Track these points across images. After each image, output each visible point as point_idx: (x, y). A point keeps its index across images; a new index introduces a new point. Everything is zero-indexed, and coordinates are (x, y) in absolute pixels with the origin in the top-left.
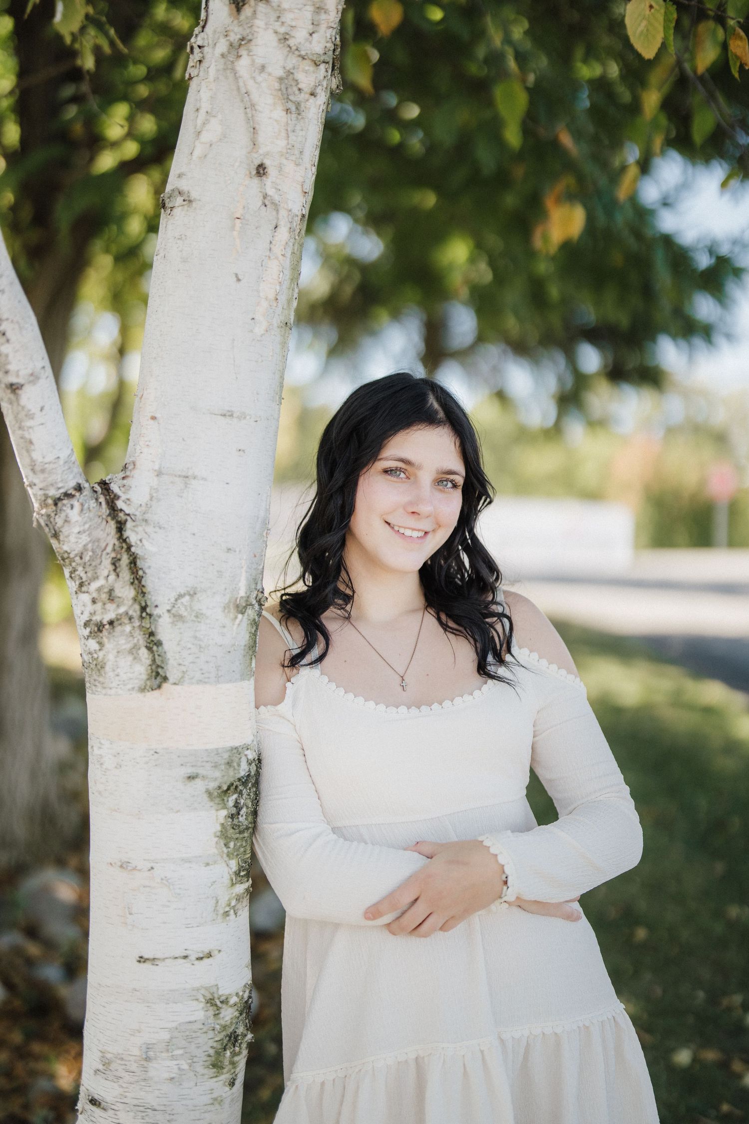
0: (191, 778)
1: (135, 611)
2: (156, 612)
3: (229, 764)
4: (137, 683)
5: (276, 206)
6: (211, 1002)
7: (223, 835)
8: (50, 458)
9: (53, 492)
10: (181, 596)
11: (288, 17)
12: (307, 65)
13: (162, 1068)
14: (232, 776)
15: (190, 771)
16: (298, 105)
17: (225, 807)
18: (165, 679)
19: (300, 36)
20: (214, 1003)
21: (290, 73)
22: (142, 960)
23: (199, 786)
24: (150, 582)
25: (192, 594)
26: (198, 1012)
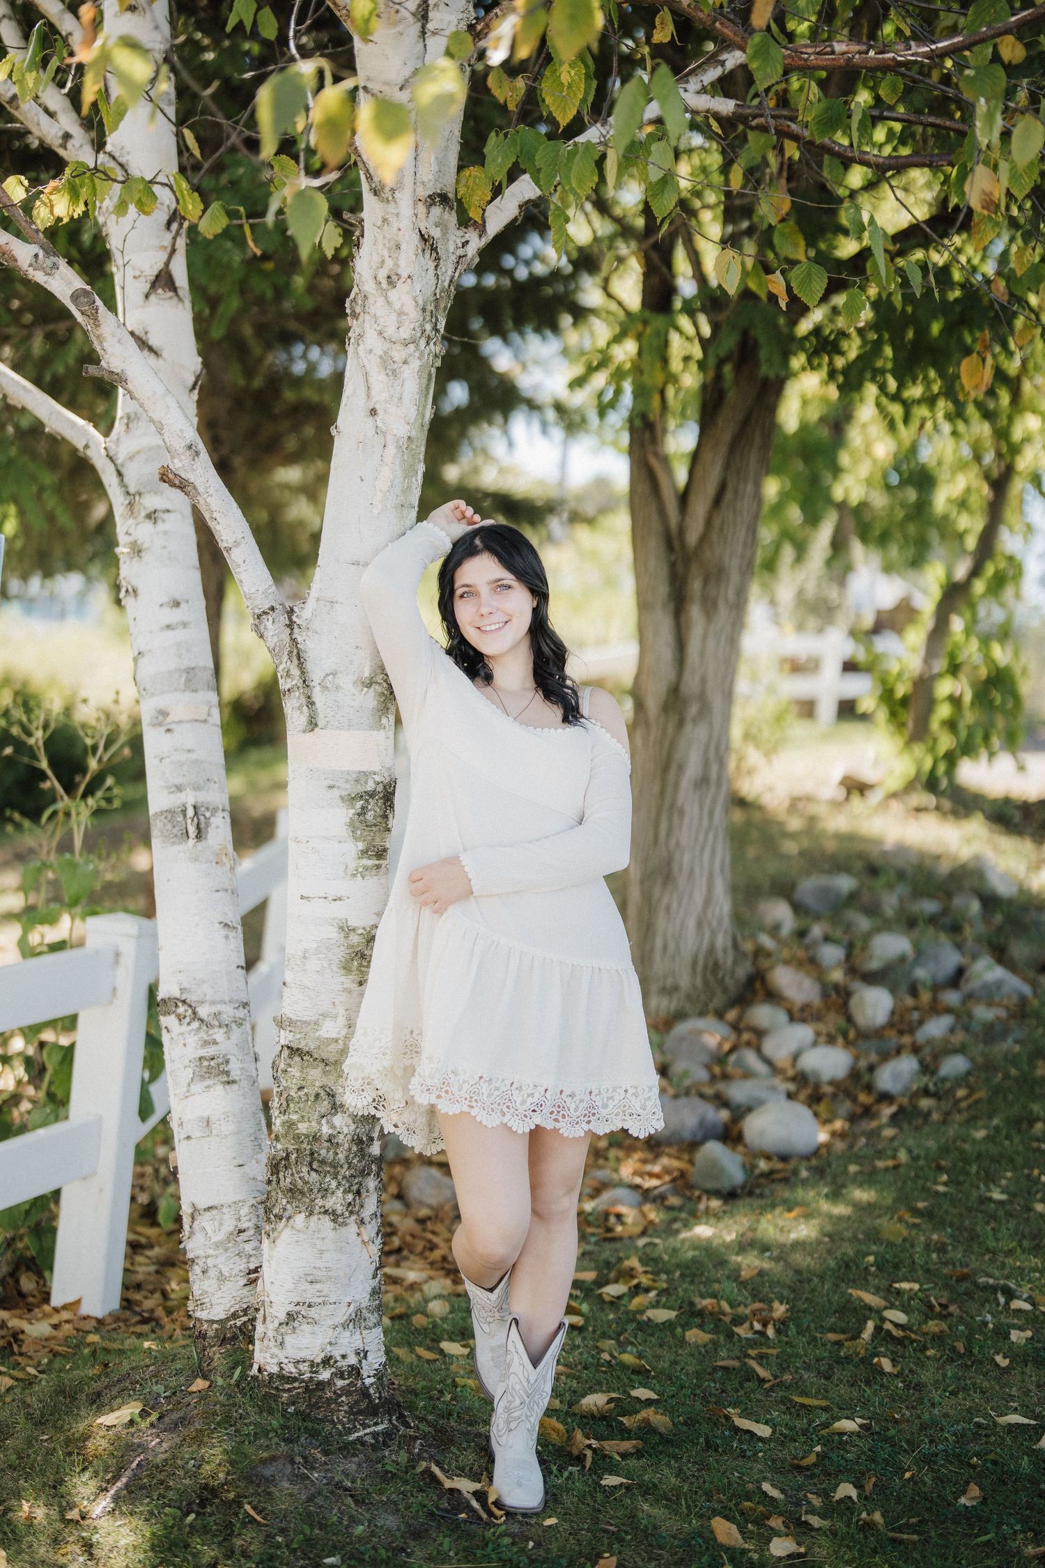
0: (331, 787)
1: (300, 683)
2: (312, 684)
3: (357, 781)
4: (301, 728)
5: (384, 433)
6: (341, 928)
7: (351, 824)
8: (253, 590)
9: (257, 611)
10: (327, 675)
11: (381, 321)
12: (398, 346)
13: (314, 964)
14: (359, 789)
15: (332, 783)
16: (394, 371)
17: (353, 807)
18: (316, 725)
19: (390, 331)
20: (347, 930)
21: (386, 353)
22: (302, 897)
23: (336, 792)
24: (309, 666)
25: (334, 674)
26: (334, 934)
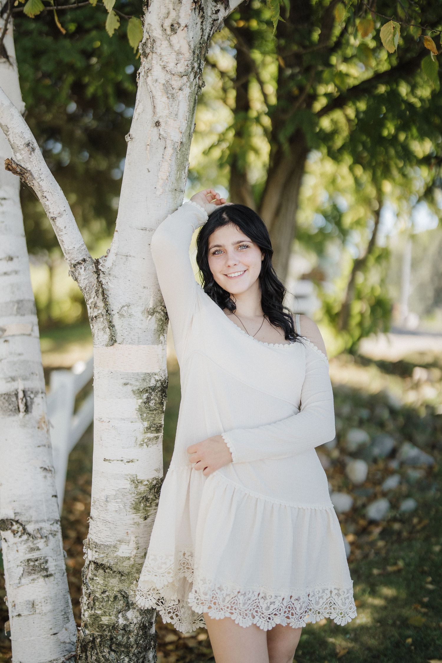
0: (126, 384)
1: (104, 312)
2: (112, 313)
3: (144, 380)
4: (105, 343)
5: (165, 139)
6: (133, 481)
7: (140, 410)
8: (71, 248)
9: (73, 262)
10: (123, 306)
11: (165, 58)
12: (176, 78)
13: (113, 506)
14: (145, 385)
15: (125, 381)
16: (173, 95)
17: (141, 398)
18: (115, 341)
19: (171, 66)
20: (136, 482)
21: (168, 82)
22: (105, 460)
23: (129, 388)
24: (110, 300)
25: (128, 306)
26: (127, 485)
